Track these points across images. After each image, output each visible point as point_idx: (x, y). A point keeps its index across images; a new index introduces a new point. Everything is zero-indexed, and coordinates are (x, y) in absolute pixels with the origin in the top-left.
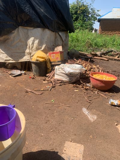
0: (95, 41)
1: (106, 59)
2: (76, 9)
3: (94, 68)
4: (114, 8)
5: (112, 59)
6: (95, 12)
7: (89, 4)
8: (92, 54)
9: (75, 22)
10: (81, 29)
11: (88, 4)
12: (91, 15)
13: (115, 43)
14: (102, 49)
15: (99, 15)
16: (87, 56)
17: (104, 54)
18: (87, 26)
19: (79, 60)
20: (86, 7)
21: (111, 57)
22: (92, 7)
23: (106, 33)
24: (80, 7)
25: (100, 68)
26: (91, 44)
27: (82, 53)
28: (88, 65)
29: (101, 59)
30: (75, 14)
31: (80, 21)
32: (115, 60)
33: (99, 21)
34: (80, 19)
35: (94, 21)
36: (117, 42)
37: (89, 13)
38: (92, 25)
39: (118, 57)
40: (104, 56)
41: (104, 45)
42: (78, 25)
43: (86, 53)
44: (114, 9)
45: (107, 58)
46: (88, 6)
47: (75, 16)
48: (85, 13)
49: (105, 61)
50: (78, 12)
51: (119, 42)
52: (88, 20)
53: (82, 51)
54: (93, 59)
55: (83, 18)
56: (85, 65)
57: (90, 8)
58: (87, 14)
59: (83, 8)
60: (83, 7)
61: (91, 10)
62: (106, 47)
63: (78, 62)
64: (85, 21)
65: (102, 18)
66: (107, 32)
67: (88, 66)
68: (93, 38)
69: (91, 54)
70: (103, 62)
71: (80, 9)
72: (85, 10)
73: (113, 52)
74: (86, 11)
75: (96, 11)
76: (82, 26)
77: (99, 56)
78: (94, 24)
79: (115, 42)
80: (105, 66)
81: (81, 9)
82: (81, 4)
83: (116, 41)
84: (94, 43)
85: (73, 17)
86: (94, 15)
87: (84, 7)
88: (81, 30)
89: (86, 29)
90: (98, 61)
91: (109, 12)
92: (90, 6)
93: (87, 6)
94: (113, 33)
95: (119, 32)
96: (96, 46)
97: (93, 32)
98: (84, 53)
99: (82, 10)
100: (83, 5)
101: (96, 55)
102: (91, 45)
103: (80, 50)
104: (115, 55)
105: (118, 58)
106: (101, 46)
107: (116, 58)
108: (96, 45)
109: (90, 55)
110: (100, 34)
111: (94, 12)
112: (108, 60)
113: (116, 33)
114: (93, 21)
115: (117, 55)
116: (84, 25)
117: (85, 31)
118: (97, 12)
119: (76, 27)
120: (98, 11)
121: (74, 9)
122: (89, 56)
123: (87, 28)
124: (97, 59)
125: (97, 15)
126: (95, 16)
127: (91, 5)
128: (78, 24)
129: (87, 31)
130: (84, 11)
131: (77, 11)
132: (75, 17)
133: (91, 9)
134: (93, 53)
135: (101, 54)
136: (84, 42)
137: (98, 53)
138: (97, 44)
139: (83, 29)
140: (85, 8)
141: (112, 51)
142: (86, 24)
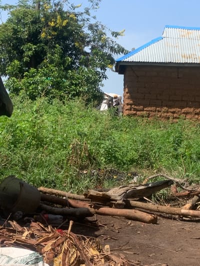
0: (108, 143)
1: (149, 217)
2: (34, 22)
3: (92, 260)
4: (168, 27)
5: (170, 217)
6: (104, 37)
7: (83, 11)
8: (92, 198)
9: (33, 70)
10: (54, 97)
11: (76, 11)
12: (93, 48)
13: (181, 150)
14: (135, 174)
15: (121, 50)
16: (70, 206)
17: (140, 195)
18: (76, 85)
19: (33, 224)
20: (72, 19)
21: (166, 208)
22: (93, 22)
23: (152, 114)
24: (47, 18)
25: (113, 257)
26: (89, 155)
27: (55, 191)
28: (65, 245)
29: (129, 218)
30: (28, 41)
31: (51, 67)
32: (182, 217)
33: (122, 68)
34: (52, 62)
35: (103, 68)
36: (189, 147)
37: (83, 40)
38: (95, 82)
39: (194, 207)
40: (139, 204)
41: (144, 160)
42: (42, 82)
43: (68, 194)
44: (170, 32)
45: (149, 211)
46: (80, 18)
47: (30, 50)
48: (66, 38)
49: (142, 224)
50: (43, 35)
51: (195, 146)
52: (81, 64)
53: (53, 184)
54: (95, 218)
55: (62, 56)
56: (53, 249)
57: (87, 24)
58: (77, 44)
59: (60, 22)
60: (58, 17)
61: (89, 32)
62: (150, 166)
63: (26, 233)
64: (70, 67)
65: (130, 59)
66: (153, 108)
67: (65, 253)
68: (97, 134)
69: (86, 195)
70: (134, 230)
71: (48, 26)
72: (68, 31)
73: (173, 188)
74: (71, 33)
75: (108, 35)
76: (57, 85)
77: (119, 206)
78: (104, 81)
79: (182, 145)
80: (141, 245)
81: (52, 24)
82: (50, 9)
83: (185, 142)
84: (102, 151)
85: (23, 52)
86: (102, 47)
87: (63, 18)
88: (56, 101)
89: (74, 95)
90: (117, 227)
91: (153, 42)
92: (85, 16)
93: (76, 15)
94: (174, 113)
95: (198, 111)
96: (110, 161)
97: (104, 107)
98: (59, 192)
99: (54, 29)
100: (61, 12)
101: (107, 201)
102: (91, 158)
103: (44, 182)
104: (179, 197)
105: (191, 212)
106: (132, 161)
107: (185, 209)
108: (111, 156)
109: (82, 200)
110: (129, 115)
111: (100, 39)
112: (154, 221)
113: (187, 113)
114: (99, 70)
115: (189, 196)
116: (67, 83)
117: (72, 103)
118: (114, 39)
119: (36, 88)
120: (116, 34)
121: (25, 25)
122: (81, 204)
123: (78, 94)
124: (113, 215)
125: (112, 49)
126: (106, 51)
127: (87, 12)
128: (44, 78)
129: (77, 103)
130: (65, 34)
131: (38, 33)
132: (30, 53)
133: (91, 27)
134: (93, 192)
135: (128, 196)
136: (62, 146)
137: (116, 193)
138: (117, 155)
139: (61, 98)
140: (67, 23)
141: (168, 183)
142: (72, 78)
